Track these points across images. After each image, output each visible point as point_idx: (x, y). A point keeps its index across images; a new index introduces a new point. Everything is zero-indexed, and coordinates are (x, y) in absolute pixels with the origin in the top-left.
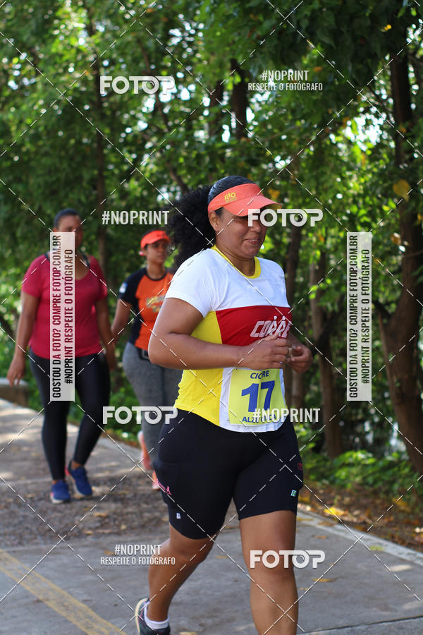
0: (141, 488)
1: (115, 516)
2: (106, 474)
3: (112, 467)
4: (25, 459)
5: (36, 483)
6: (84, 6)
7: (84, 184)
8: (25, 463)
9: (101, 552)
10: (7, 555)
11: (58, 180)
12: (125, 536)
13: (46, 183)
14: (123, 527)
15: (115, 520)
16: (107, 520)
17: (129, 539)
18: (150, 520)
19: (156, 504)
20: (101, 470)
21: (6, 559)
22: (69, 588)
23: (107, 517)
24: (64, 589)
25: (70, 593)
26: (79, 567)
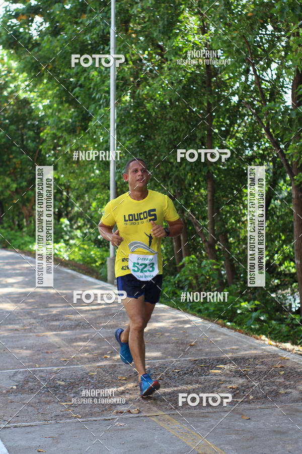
0: (258, 366)
1: (243, 388)
2: (230, 355)
3: (233, 349)
4: (168, 343)
5: (179, 361)
6: (199, 13)
7: (197, 140)
8: (168, 345)
9: (238, 416)
10: (169, 417)
11: (179, 137)
12: (253, 404)
13: (170, 140)
14: (251, 397)
15: (244, 391)
16: (238, 391)
17: (258, 407)
18: (271, 392)
19: (272, 380)
20: (226, 352)
21: (168, 420)
22: (220, 445)
23: (237, 389)
24: (217, 446)
25: (221, 448)
26: (224, 428)
